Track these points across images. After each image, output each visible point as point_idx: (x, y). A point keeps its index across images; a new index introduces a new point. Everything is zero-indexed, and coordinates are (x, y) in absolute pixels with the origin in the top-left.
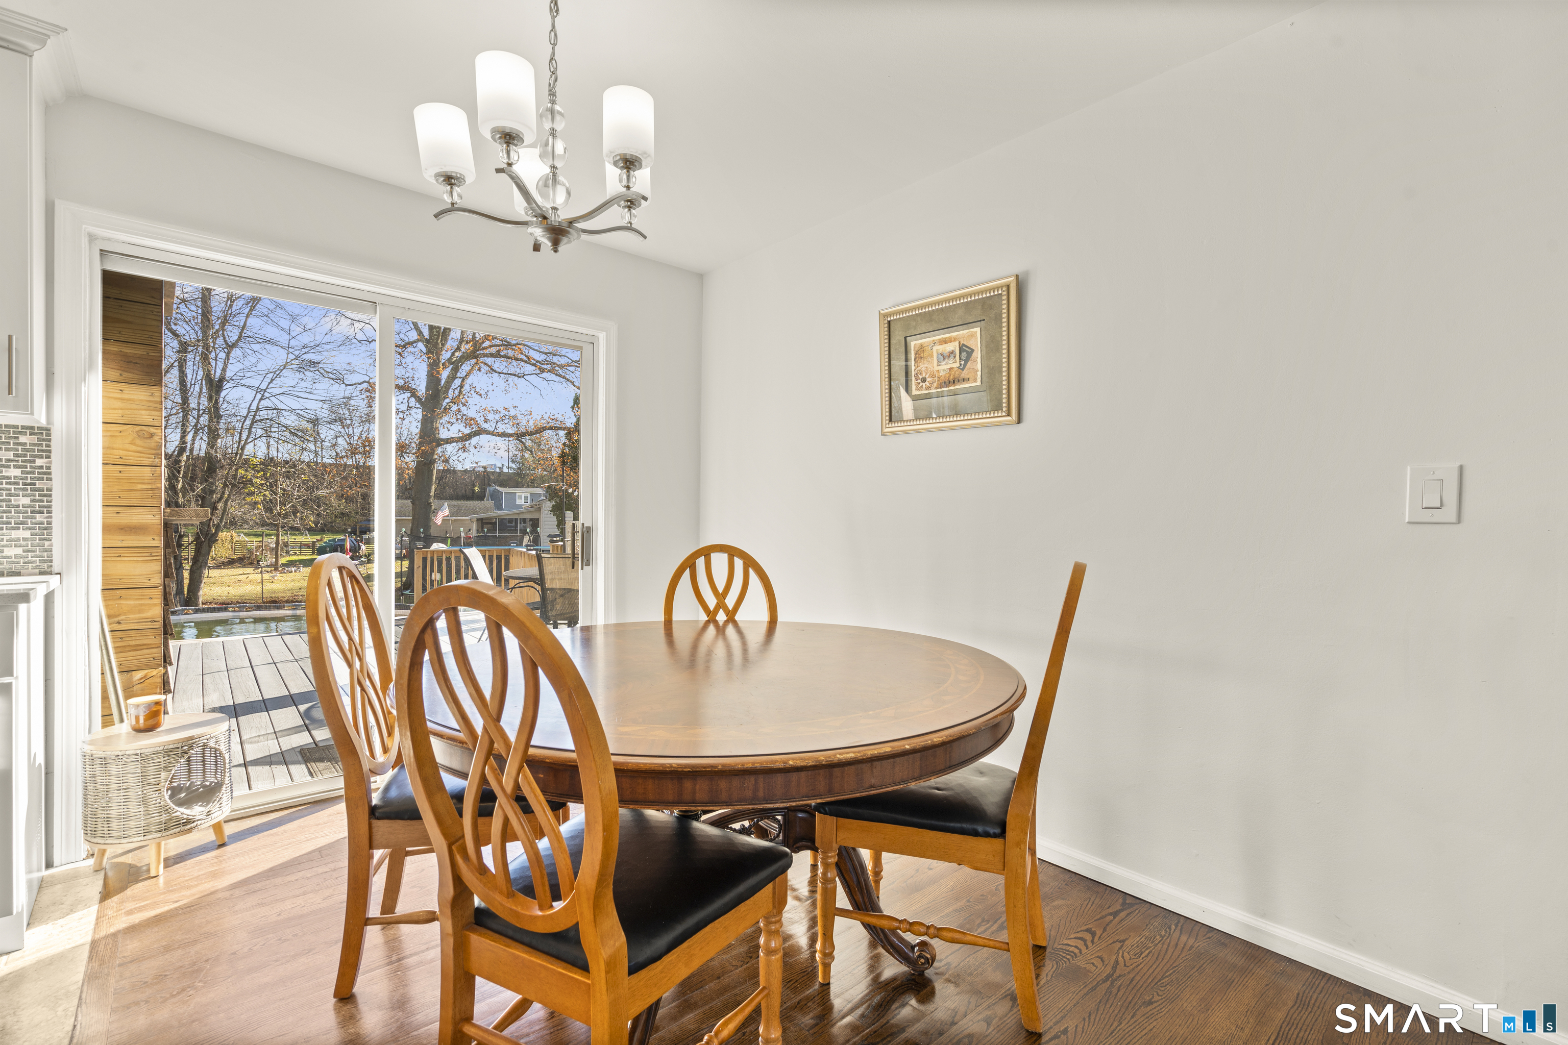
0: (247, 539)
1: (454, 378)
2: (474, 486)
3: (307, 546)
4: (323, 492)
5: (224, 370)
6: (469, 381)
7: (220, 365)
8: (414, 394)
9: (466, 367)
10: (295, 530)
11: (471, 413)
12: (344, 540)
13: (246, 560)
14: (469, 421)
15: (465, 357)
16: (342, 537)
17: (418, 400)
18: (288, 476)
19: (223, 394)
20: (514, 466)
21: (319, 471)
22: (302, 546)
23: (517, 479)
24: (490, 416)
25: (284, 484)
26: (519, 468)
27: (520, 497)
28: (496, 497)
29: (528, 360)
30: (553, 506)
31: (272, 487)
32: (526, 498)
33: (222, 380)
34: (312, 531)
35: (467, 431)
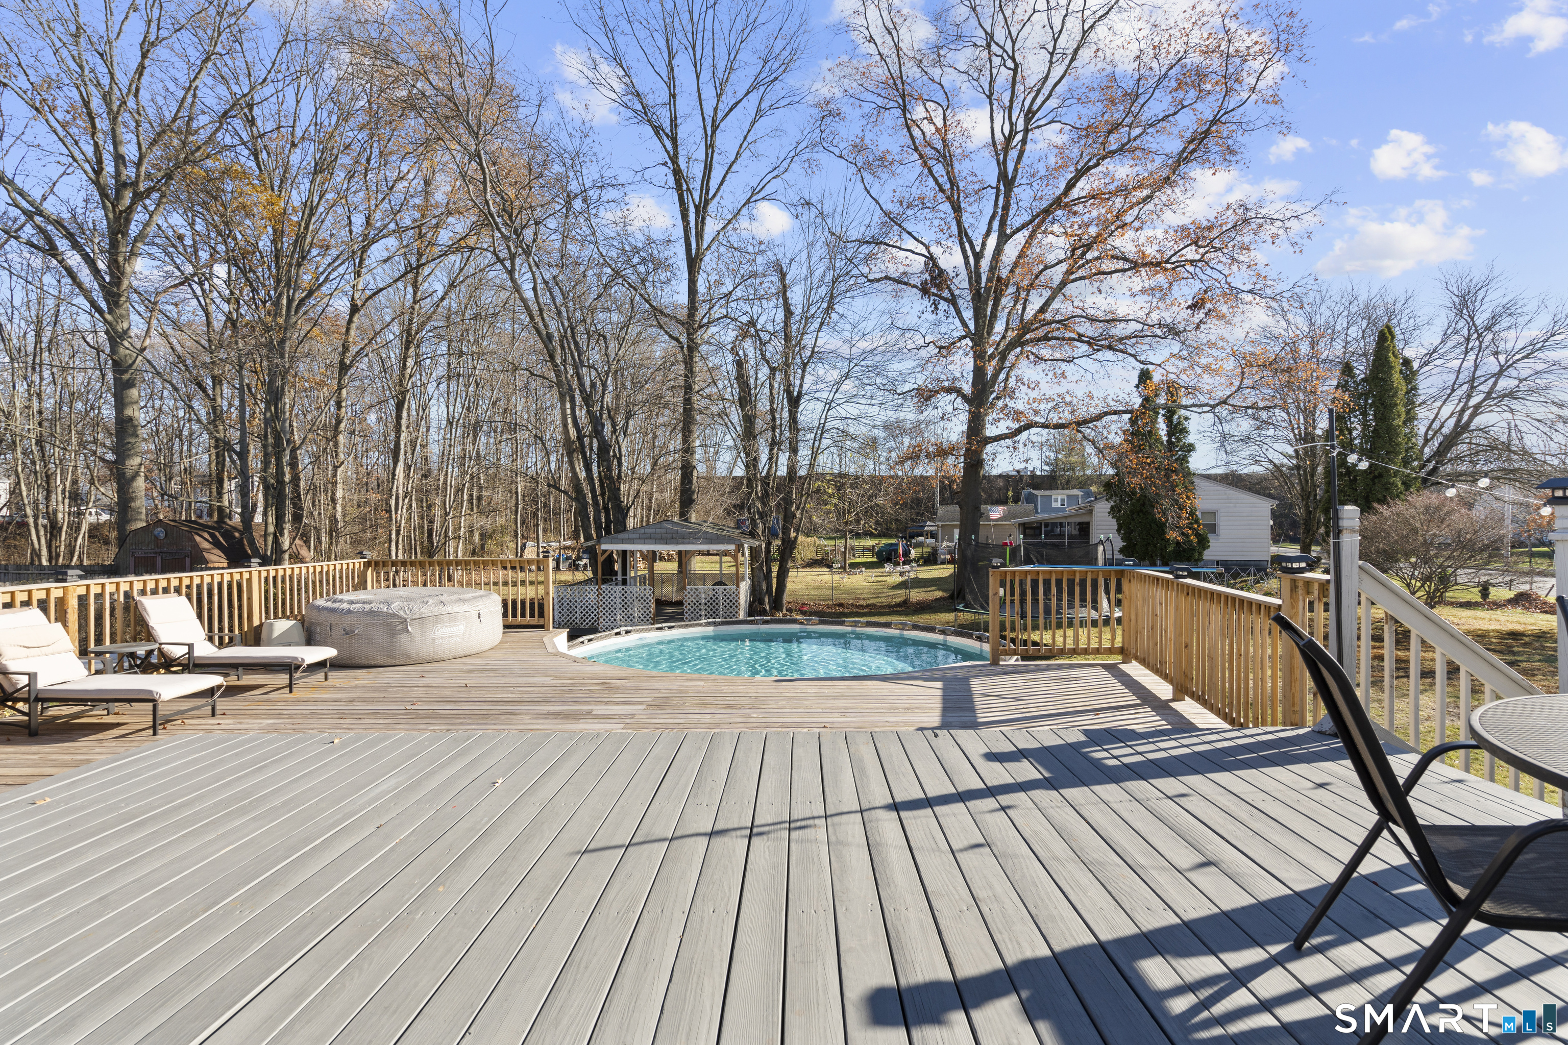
0: (826, 543)
1: (1001, 369)
2: (1008, 490)
3: (869, 550)
4: (880, 501)
5: (801, 386)
6: (1013, 373)
7: (798, 382)
8: (959, 392)
9: (1011, 357)
10: (858, 536)
11: (1020, 406)
12: (897, 545)
13: (823, 562)
14: (1018, 415)
15: (1012, 346)
16: (894, 541)
17: (964, 397)
18: (853, 486)
19: (801, 408)
20: (1047, 468)
21: (877, 482)
22: (865, 549)
23: (1050, 481)
24: (1042, 407)
25: (851, 494)
26: (1053, 470)
27: (1056, 501)
28: (1031, 499)
29: (1080, 338)
30: (1112, 507)
31: (842, 498)
32: (1063, 500)
33: (800, 394)
34: (872, 536)
35: (1015, 426)
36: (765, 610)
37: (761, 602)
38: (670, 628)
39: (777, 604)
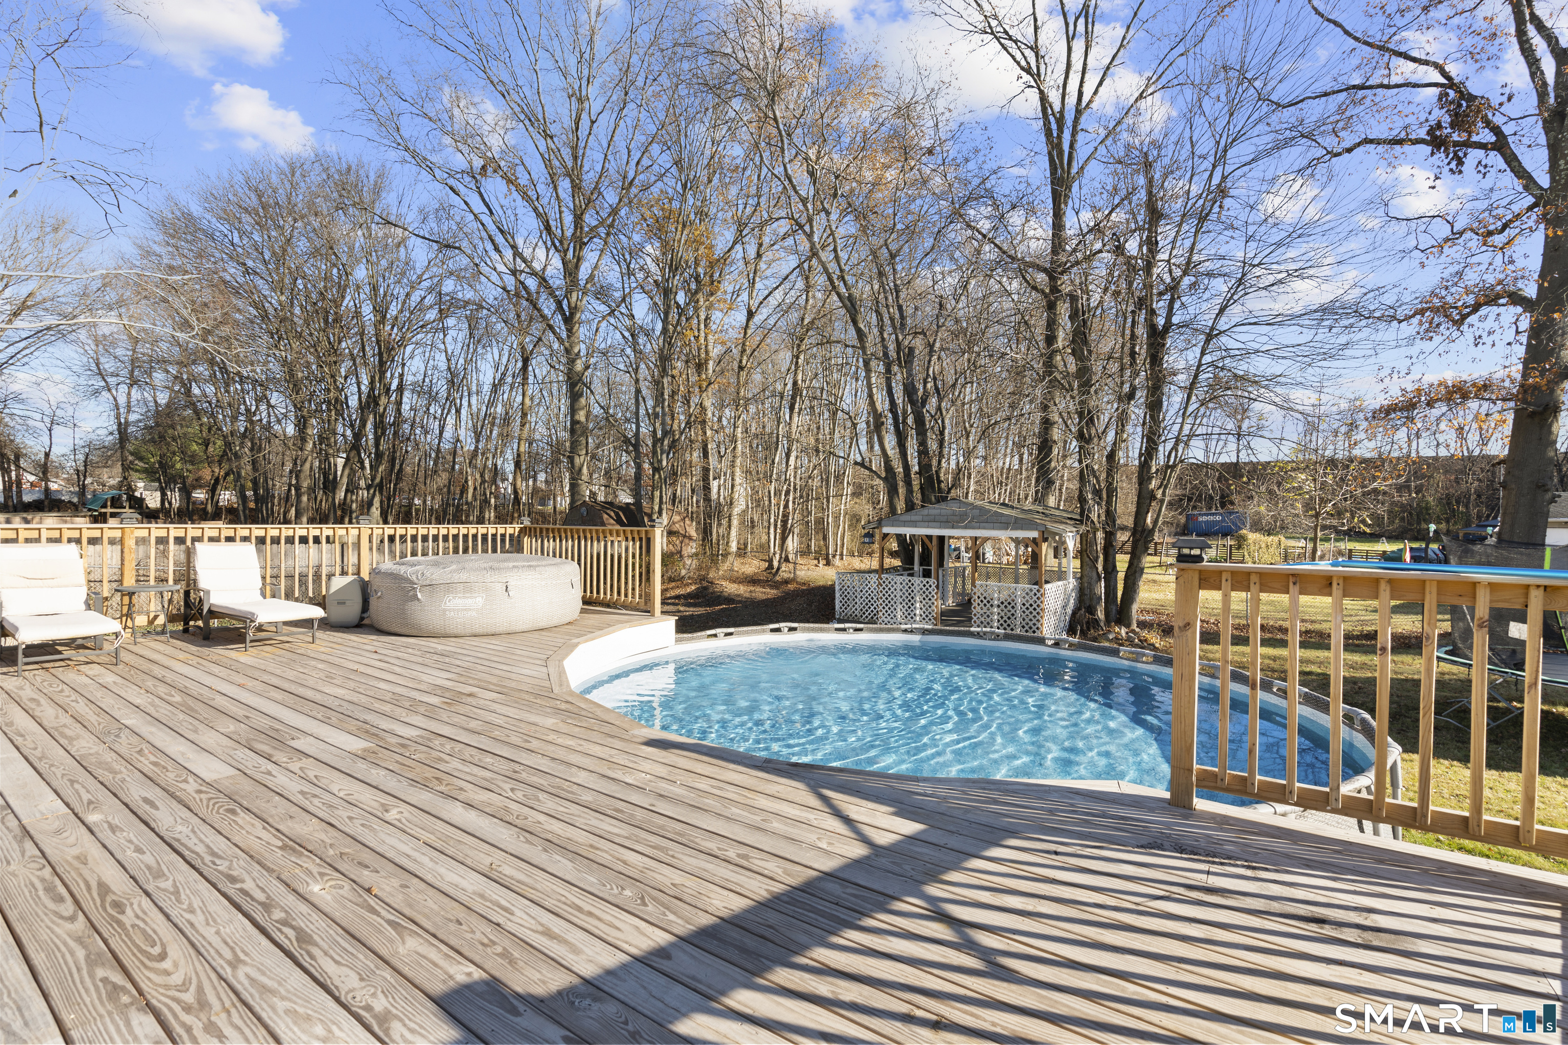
36: (1097, 622)
37: (1091, 610)
38: (856, 630)
39: (1120, 615)
